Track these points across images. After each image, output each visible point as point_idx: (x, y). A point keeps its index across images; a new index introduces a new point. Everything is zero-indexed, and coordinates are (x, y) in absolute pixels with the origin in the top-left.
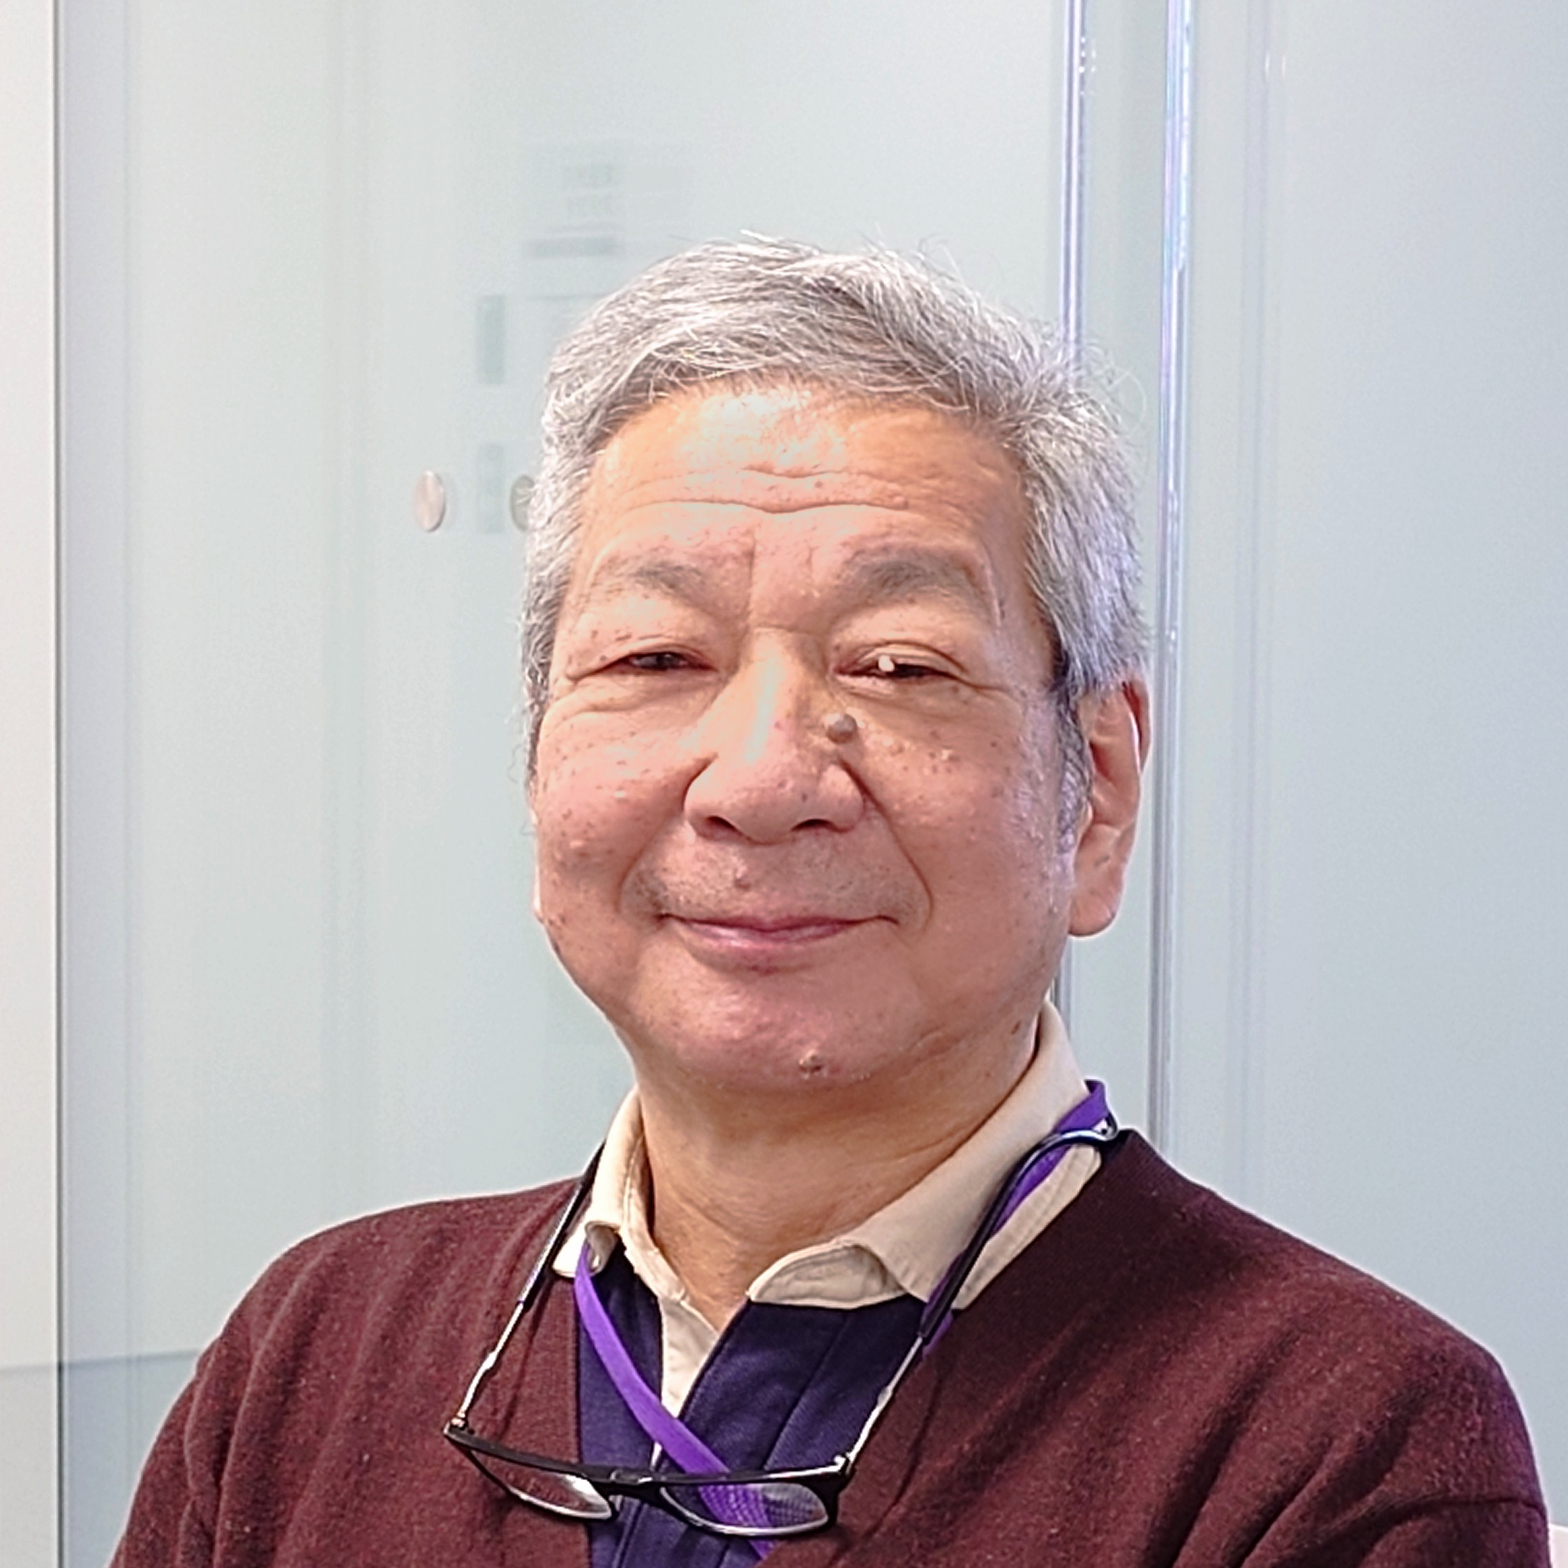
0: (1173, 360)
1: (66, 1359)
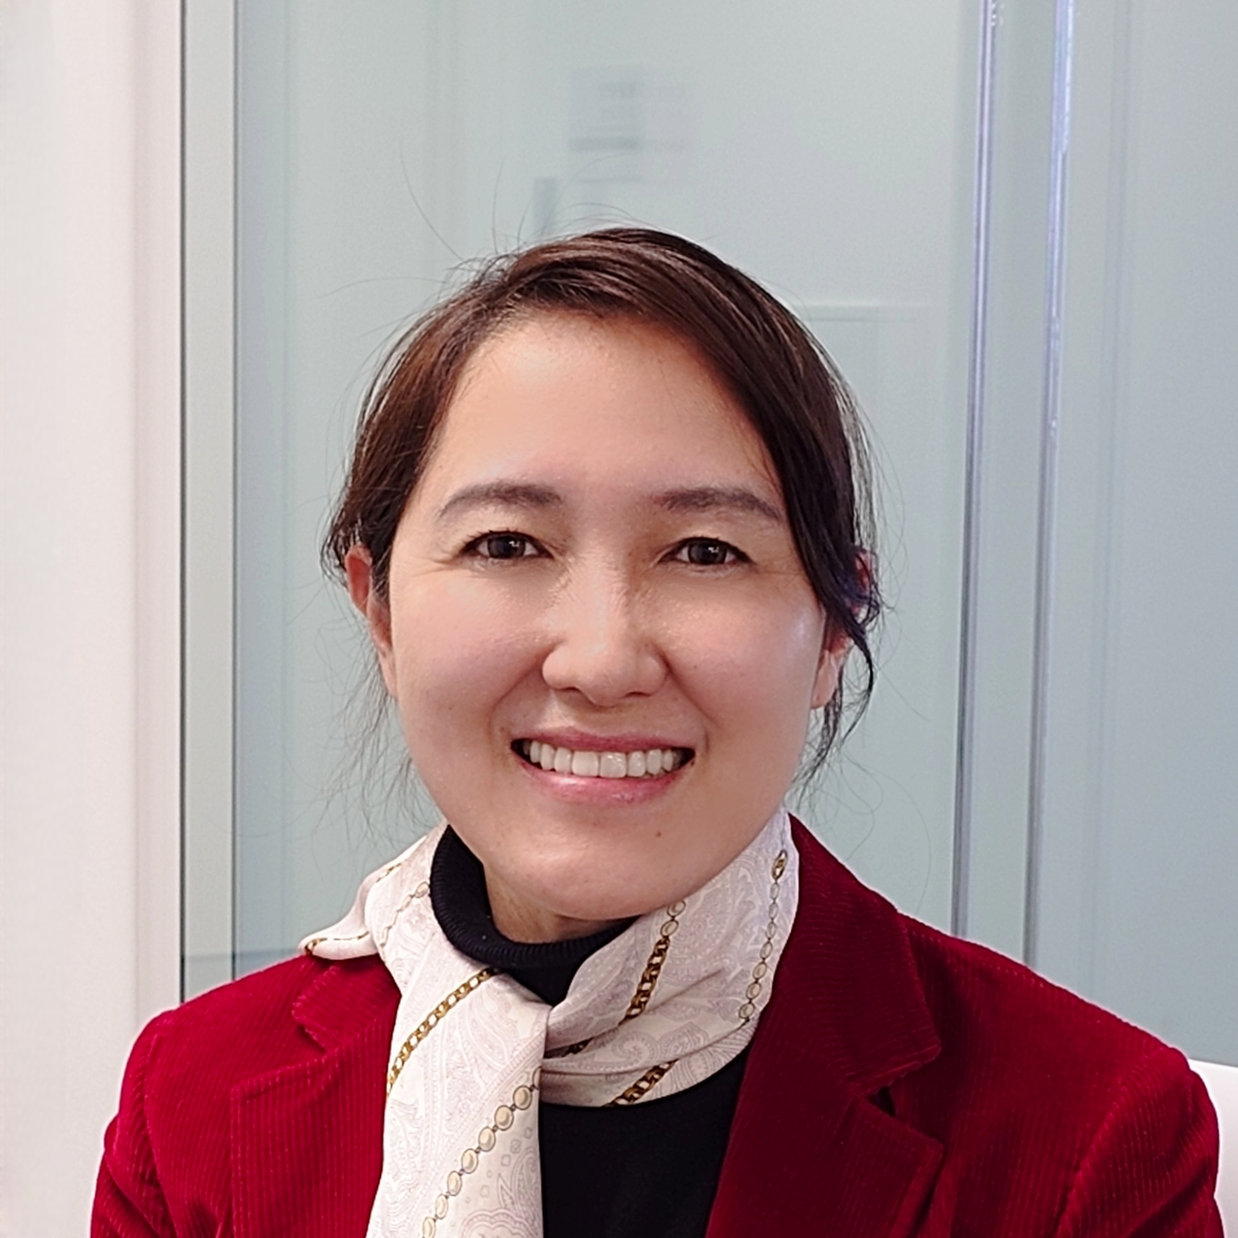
0: (1058, 219)
1: (238, 951)
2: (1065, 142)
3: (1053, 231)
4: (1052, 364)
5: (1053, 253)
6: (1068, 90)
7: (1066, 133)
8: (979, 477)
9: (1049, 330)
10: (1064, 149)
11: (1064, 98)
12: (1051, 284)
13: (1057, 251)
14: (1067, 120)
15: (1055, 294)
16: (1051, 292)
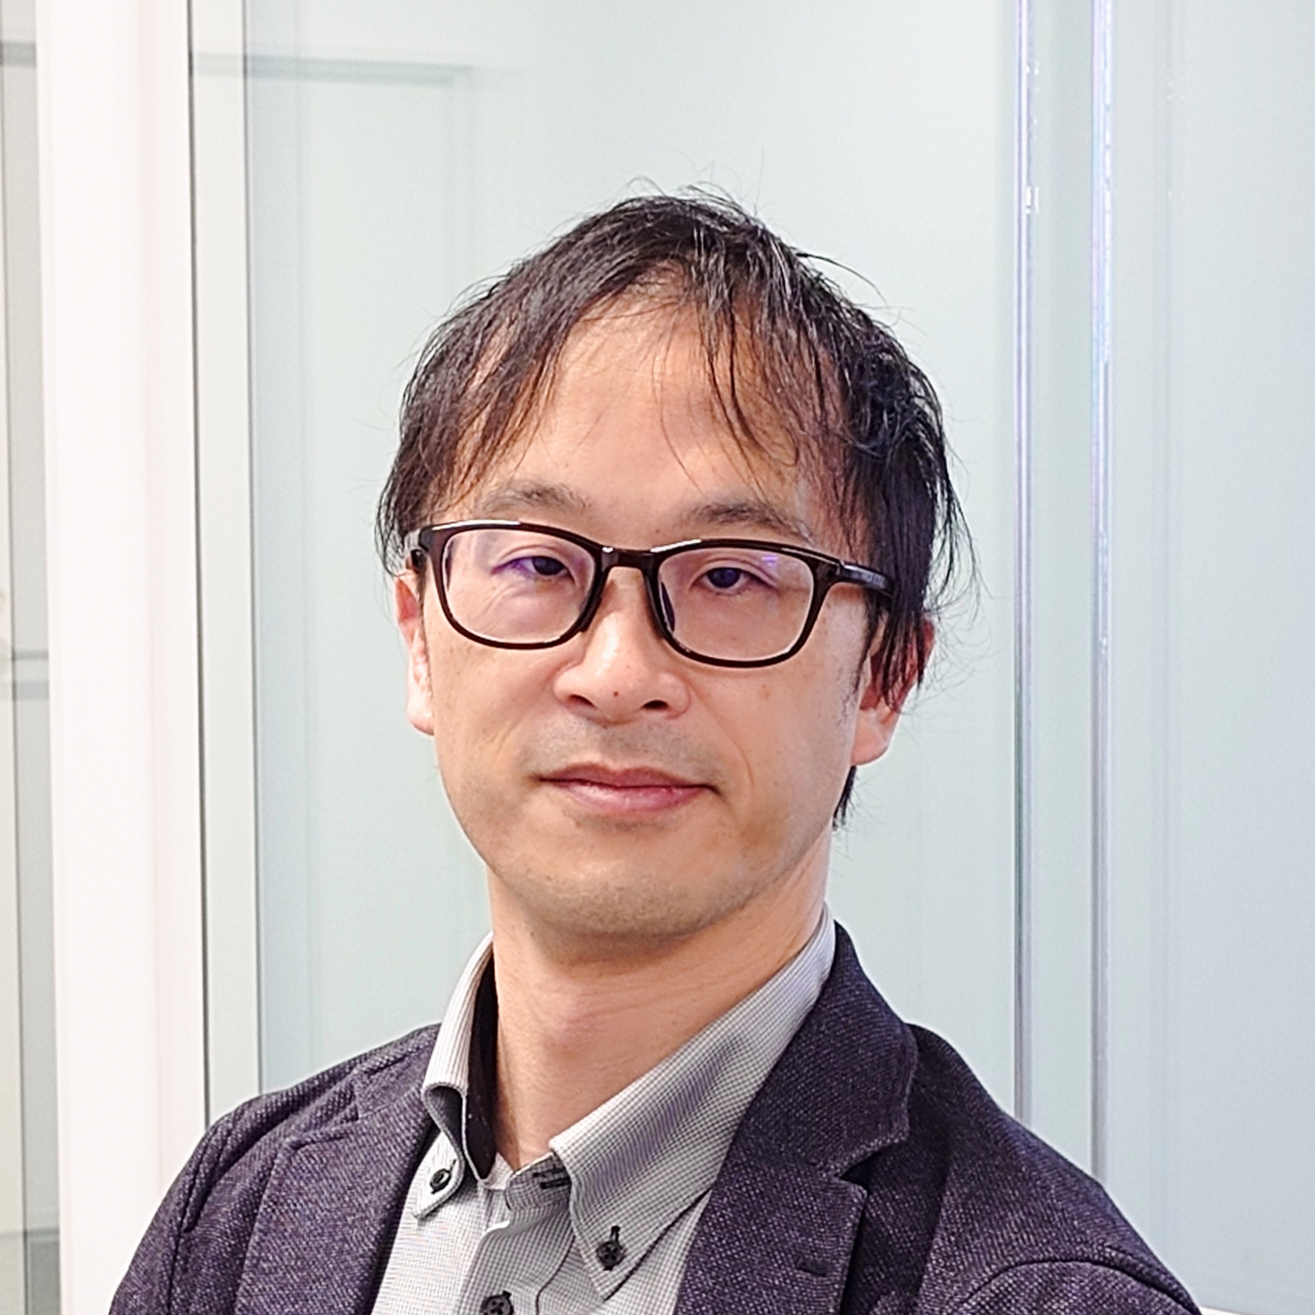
2: (1107, 352)
3: (1097, 444)
4: (1100, 580)
5: (1097, 466)
6: (1108, 299)
7: (1108, 343)
8: (1029, 700)
9: (1096, 545)
10: (1106, 359)
11: (1103, 308)
12: (1097, 498)
13: (1102, 464)
14: (1108, 330)
15: (1101, 506)
16: (1097, 505)
